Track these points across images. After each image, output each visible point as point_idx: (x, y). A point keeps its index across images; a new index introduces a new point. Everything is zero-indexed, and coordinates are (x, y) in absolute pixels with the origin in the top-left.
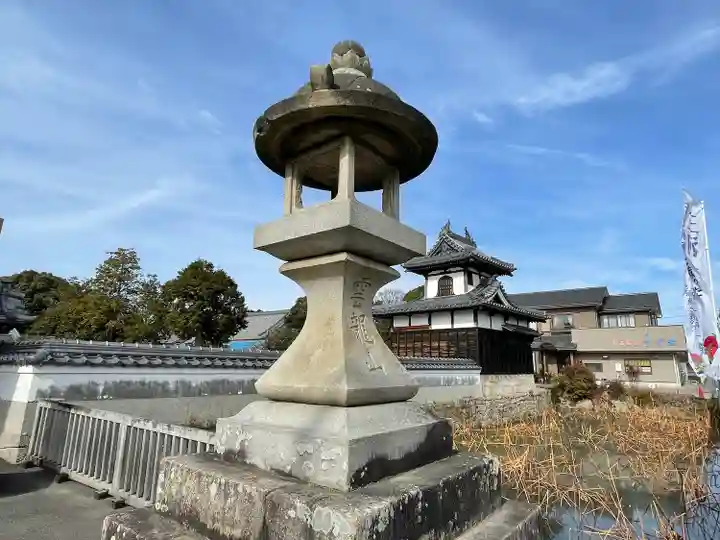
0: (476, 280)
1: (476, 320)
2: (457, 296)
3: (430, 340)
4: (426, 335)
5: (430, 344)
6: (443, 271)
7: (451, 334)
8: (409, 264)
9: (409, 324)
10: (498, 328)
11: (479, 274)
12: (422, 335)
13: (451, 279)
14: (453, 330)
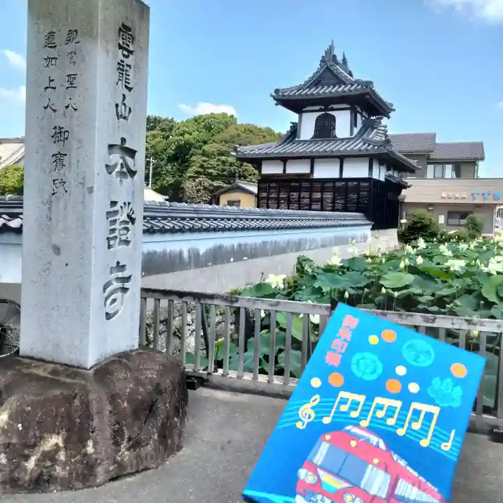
1: (371, 169)
2: (340, 139)
3: (311, 190)
4: (306, 184)
5: (310, 195)
6: (323, 107)
7: (338, 184)
8: (284, 96)
9: (284, 171)
10: (382, 179)
11: (361, 114)
12: (300, 185)
13: (333, 118)
14: (341, 179)
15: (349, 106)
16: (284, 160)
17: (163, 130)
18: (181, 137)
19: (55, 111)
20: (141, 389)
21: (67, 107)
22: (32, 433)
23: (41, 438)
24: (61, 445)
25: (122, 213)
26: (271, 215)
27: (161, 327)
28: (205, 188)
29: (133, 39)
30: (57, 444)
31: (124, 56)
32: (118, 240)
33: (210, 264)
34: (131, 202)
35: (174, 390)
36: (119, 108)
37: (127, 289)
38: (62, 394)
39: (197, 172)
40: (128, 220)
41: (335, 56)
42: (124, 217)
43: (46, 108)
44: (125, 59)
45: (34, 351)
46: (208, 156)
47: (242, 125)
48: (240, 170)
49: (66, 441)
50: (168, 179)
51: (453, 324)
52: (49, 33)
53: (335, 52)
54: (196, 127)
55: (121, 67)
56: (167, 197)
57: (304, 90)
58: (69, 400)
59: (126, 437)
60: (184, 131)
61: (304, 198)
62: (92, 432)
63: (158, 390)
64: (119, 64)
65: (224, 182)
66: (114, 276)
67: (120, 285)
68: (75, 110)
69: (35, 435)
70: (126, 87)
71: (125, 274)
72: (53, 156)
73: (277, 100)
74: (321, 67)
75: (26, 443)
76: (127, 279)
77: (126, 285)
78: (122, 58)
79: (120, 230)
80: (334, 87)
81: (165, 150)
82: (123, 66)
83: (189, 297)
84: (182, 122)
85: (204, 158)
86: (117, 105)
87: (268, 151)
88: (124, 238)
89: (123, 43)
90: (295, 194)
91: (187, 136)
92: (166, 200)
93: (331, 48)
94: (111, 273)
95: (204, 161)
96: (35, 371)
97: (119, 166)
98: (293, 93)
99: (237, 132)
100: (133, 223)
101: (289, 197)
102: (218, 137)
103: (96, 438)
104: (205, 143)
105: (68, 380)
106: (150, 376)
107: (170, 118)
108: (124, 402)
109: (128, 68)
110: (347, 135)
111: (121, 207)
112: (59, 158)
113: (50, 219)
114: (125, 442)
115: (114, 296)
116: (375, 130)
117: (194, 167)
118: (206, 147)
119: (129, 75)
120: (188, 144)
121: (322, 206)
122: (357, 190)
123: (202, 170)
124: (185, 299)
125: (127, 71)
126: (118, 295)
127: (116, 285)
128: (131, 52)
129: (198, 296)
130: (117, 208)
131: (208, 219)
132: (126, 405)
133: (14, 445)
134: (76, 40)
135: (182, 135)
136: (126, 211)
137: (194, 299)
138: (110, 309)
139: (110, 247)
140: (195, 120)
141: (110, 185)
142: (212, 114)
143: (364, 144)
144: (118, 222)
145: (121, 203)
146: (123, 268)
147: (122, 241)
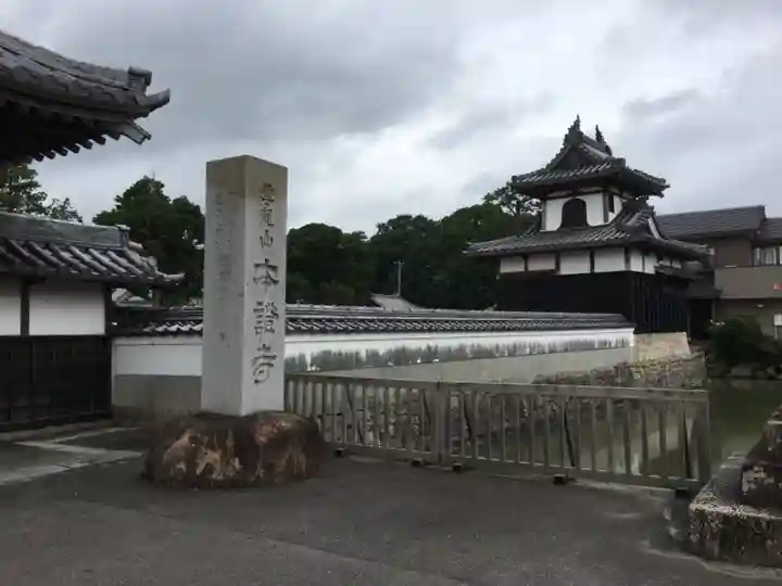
0: (618, 204)
1: (627, 261)
2: (592, 227)
6: (570, 192)
8: (521, 183)
9: (526, 268)
10: (649, 271)
14: (592, 275)
15: (599, 189)
16: (526, 256)
23: (206, 454)
24: (218, 459)
25: (267, 310)
29: (274, 192)
32: (264, 329)
34: (274, 302)
36: (263, 239)
37: (273, 366)
40: (272, 315)
41: (581, 133)
42: (269, 313)
43: (217, 243)
44: (267, 206)
52: (218, 194)
53: (583, 128)
57: (545, 175)
64: (261, 210)
66: (261, 354)
67: (266, 361)
71: (271, 354)
76: (274, 357)
77: (273, 362)
78: (264, 206)
79: (265, 322)
82: (265, 211)
86: (261, 237)
87: (505, 247)
88: (269, 327)
89: (265, 196)
93: (577, 123)
94: (258, 351)
97: (264, 278)
98: (532, 179)
100: (277, 318)
109: (270, 212)
110: (601, 222)
111: (266, 306)
112: (224, 275)
114: (261, 463)
115: (262, 368)
119: (270, 217)
126: (265, 368)
127: (263, 361)
128: (271, 201)
130: (263, 306)
136: (270, 309)
139: (257, 333)
141: (256, 291)
144: (264, 316)
145: (265, 304)
146: (268, 349)
147: (267, 330)
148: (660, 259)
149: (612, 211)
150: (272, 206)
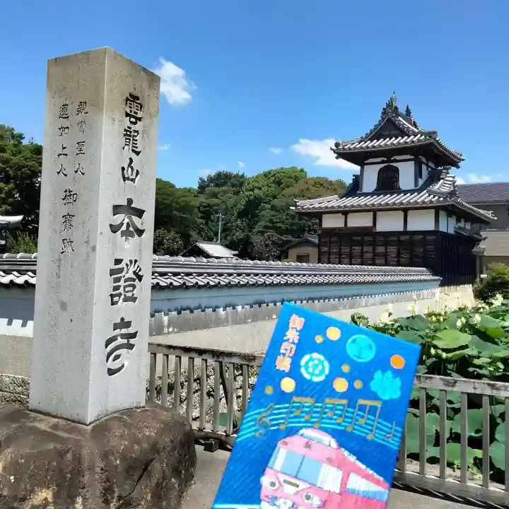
0: (425, 172)
1: (437, 221)
2: (404, 191)
3: (374, 244)
4: (368, 238)
5: (374, 250)
6: (385, 159)
7: (403, 238)
8: (344, 149)
9: (346, 224)
10: (451, 231)
11: (427, 165)
12: (363, 239)
13: (397, 170)
14: (405, 232)
15: (412, 157)
17: (233, 185)
18: (251, 193)
19: (66, 175)
20: (136, 447)
21: (76, 172)
22: (23, 486)
23: (32, 491)
24: (50, 499)
25: (128, 270)
26: (321, 270)
27: (195, 386)
28: (274, 242)
29: (141, 107)
30: (46, 499)
31: (131, 122)
32: (123, 297)
33: (249, 321)
34: (138, 259)
35: (174, 449)
36: (125, 172)
37: (133, 346)
38: (55, 448)
39: (265, 227)
40: (135, 277)
41: (396, 108)
42: (130, 275)
43: (58, 173)
44: (132, 126)
45: (41, 405)
46: (276, 211)
47: (312, 179)
48: (310, 224)
49: (56, 496)
50: (237, 234)
51: (475, 388)
52: (64, 105)
54: (266, 183)
55: (128, 133)
56: (236, 252)
57: (365, 142)
58: (61, 454)
59: (116, 495)
60: (253, 186)
61: (366, 252)
62: (82, 488)
63: (155, 448)
64: (125, 130)
65: (293, 236)
66: (118, 331)
67: (125, 341)
68: (83, 174)
69: (25, 489)
70: (133, 150)
71: (131, 330)
72: (63, 217)
73: (338, 153)
74: (383, 119)
75: (16, 496)
76: (134, 335)
77: (132, 341)
78: (129, 124)
79: (125, 287)
80: (397, 138)
81: (235, 205)
82: (131, 132)
83: (207, 355)
84: (253, 178)
85: (273, 213)
86: (123, 169)
87: (330, 205)
88: (129, 294)
89: (131, 111)
90: (357, 248)
91: (256, 191)
92: (234, 255)
93: (393, 100)
94: (115, 330)
95: (273, 216)
96: (37, 425)
97: (125, 226)
98: (354, 146)
99: (306, 186)
100: (140, 280)
101: (351, 251)
102: (287, 191)
103: (85, 495)
104: (274, 197)
105: (65, 435)
106: (147, 434)
107: (240, 174)
108: (116, 460)
109: (136, 134)
110: (412, 187)
111: (127, 265)
112: (68, 218)
113: (59, 277)
114: (115, 500)
115: (118, 351)
116: (442, 181)
117: (263, 222)
118: (275, 202)
119: (136, 140)
120: (258, 199)
121: (386, 261)
122: (424, 243)
123: (271, 225)
124: (204, 356)
125: (134, 136)
126: (123, 351)
127: (120, 341)
128: (140, 119)
129: (216, 354)
130: (123, 265)
131: (248, 275)
132: (118, 462)
133: (5, 497)
134: (86, 111)
135: (252, 190)
136: (132, 269)
137: (213, 356)
138: (114, 365)
139: (113, 303)
140: (266, 175)
141: (115, 243)
142: (282, 168)
143: (429, 195)
144: (123, 279)
145: (126, 261)
146: (128, 325)
147: (126, 300)
148: (458, 221)
149: (421, 176)
150: (139, 126)
